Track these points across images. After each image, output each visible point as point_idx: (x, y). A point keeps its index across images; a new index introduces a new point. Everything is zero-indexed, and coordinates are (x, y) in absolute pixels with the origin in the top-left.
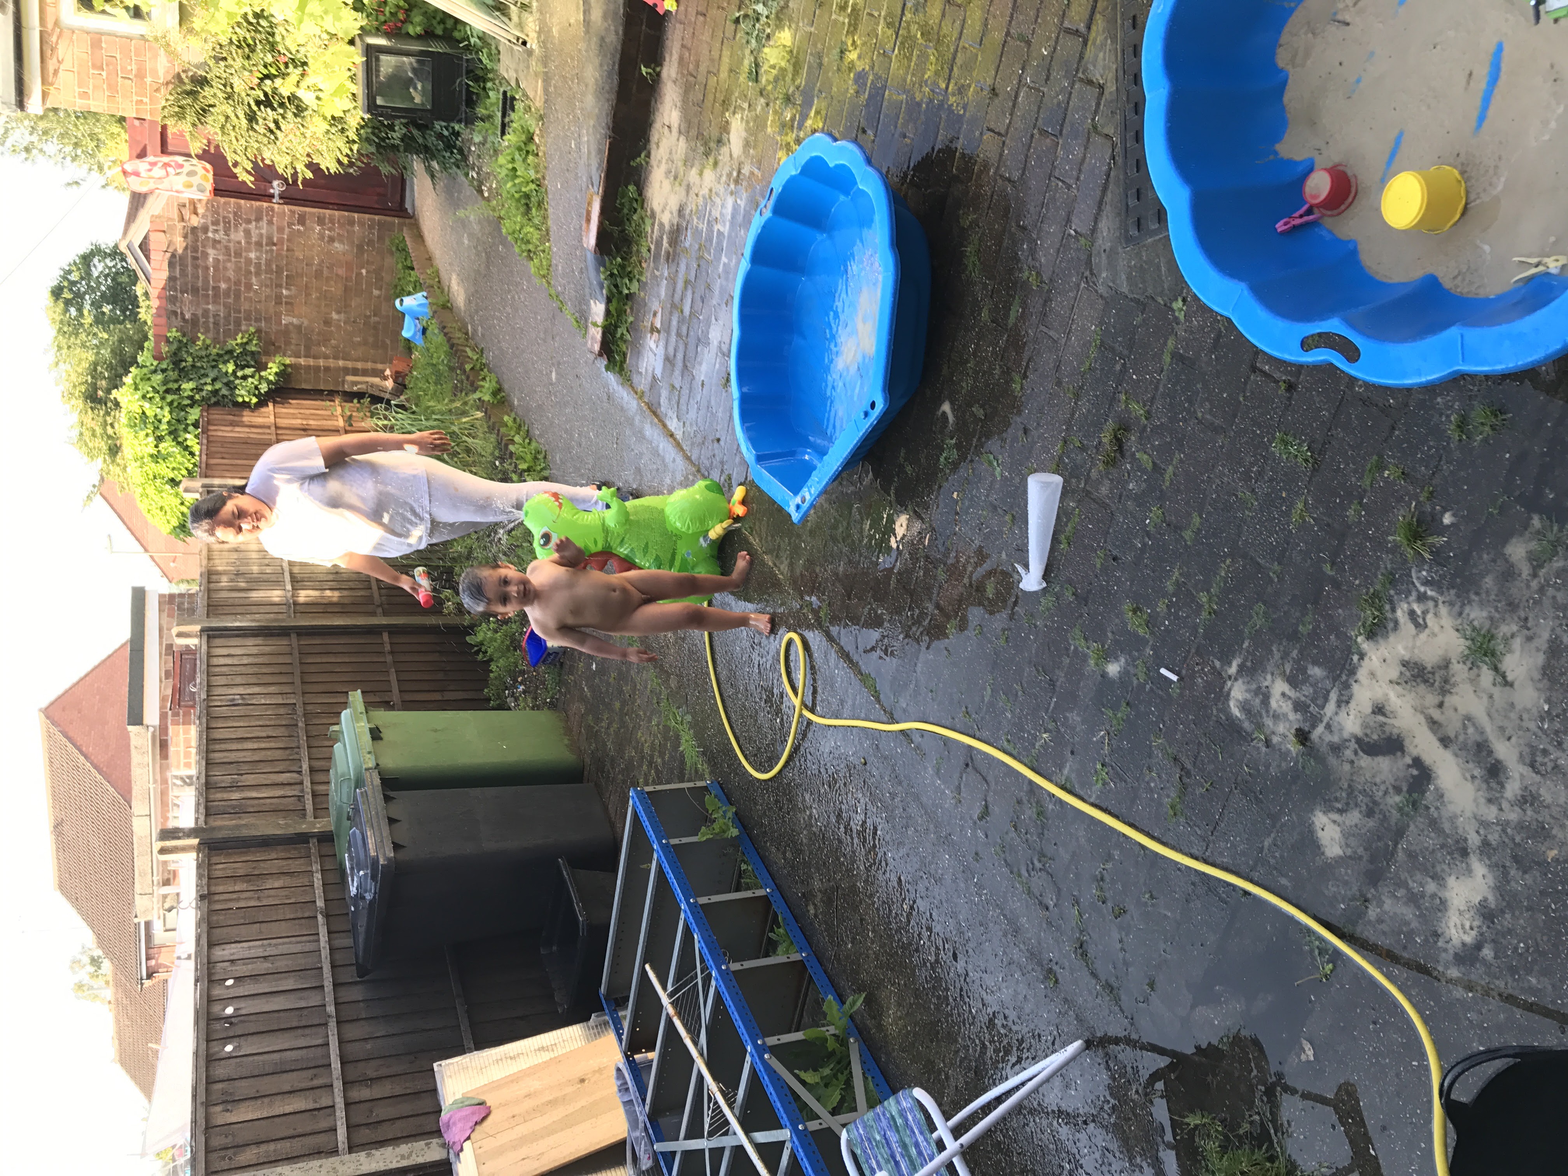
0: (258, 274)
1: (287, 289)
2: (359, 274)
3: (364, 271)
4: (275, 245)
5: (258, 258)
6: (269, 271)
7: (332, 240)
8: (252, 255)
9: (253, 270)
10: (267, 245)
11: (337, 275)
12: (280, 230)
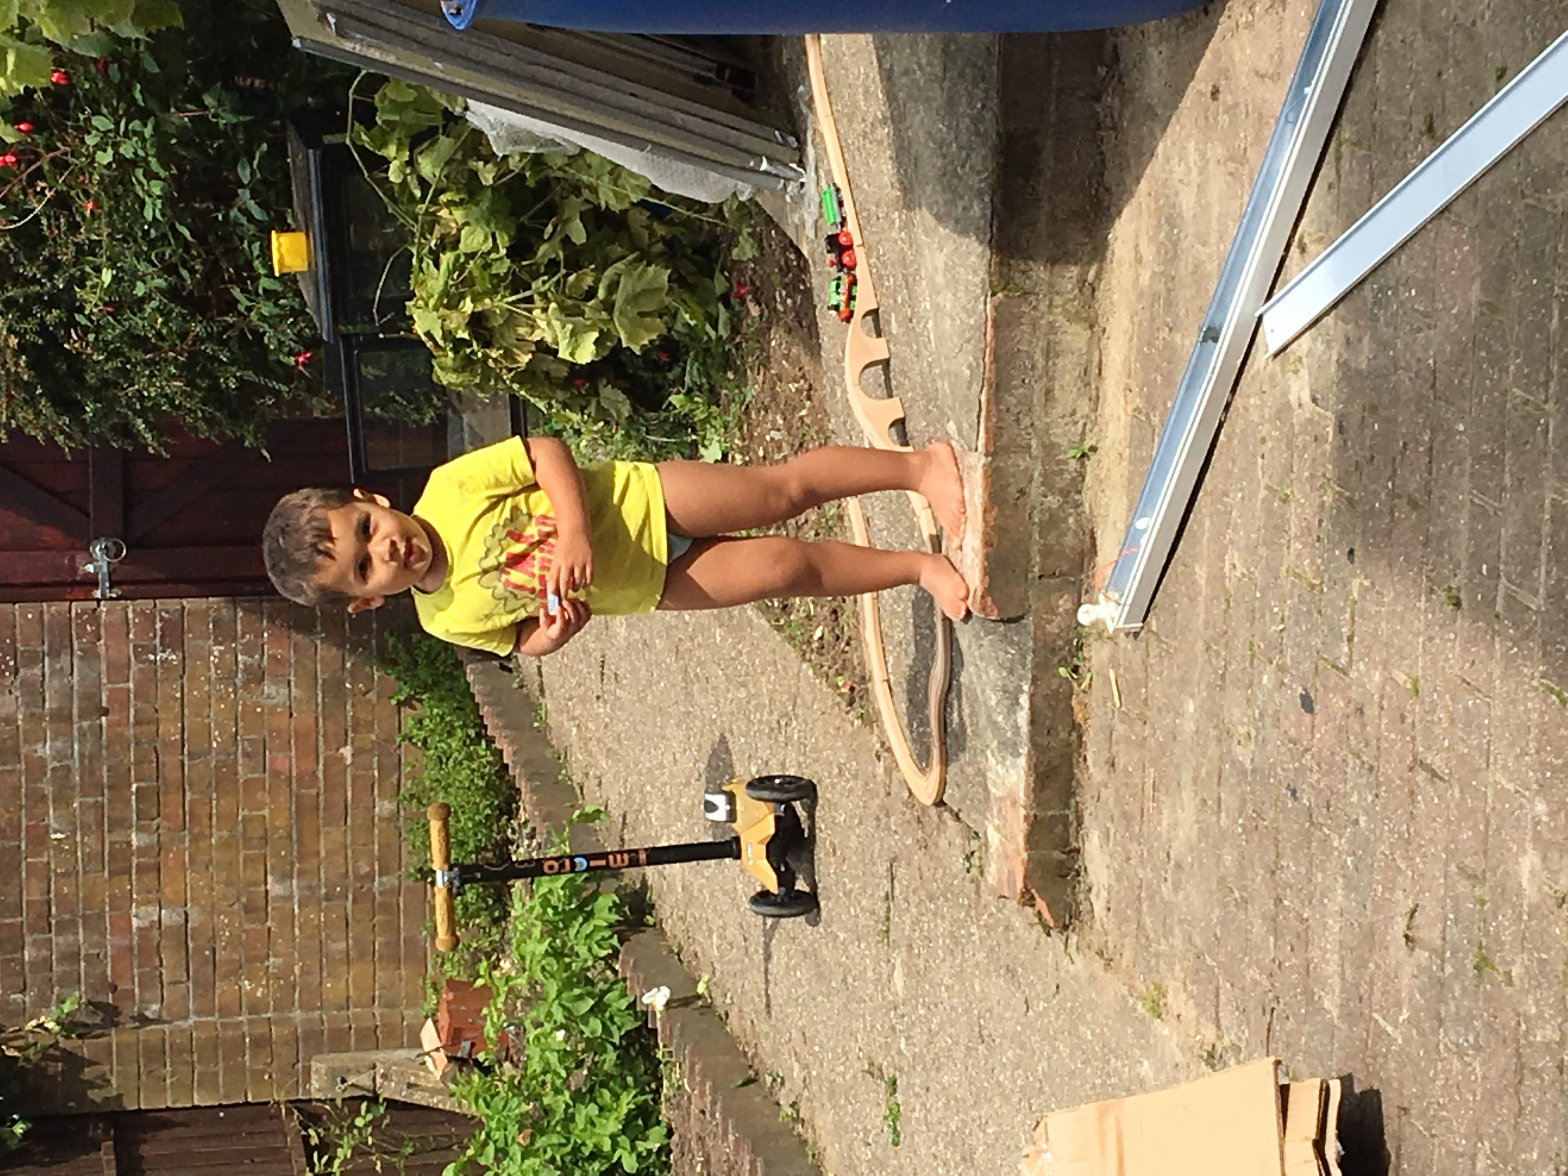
0: (62, 799)
1: (139, 829)
2: (334, 763)
3: (347, 752)
4: (106, 712)
5: (59, 755)
6: (92, 786)
7: (256, 676)
8: (46, 750)
9: (49, 790)
10: (81, 717)
11: (276, 774)
12: (119, 670)
